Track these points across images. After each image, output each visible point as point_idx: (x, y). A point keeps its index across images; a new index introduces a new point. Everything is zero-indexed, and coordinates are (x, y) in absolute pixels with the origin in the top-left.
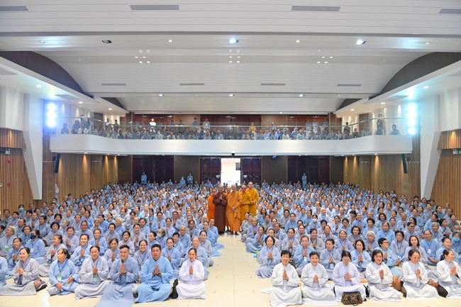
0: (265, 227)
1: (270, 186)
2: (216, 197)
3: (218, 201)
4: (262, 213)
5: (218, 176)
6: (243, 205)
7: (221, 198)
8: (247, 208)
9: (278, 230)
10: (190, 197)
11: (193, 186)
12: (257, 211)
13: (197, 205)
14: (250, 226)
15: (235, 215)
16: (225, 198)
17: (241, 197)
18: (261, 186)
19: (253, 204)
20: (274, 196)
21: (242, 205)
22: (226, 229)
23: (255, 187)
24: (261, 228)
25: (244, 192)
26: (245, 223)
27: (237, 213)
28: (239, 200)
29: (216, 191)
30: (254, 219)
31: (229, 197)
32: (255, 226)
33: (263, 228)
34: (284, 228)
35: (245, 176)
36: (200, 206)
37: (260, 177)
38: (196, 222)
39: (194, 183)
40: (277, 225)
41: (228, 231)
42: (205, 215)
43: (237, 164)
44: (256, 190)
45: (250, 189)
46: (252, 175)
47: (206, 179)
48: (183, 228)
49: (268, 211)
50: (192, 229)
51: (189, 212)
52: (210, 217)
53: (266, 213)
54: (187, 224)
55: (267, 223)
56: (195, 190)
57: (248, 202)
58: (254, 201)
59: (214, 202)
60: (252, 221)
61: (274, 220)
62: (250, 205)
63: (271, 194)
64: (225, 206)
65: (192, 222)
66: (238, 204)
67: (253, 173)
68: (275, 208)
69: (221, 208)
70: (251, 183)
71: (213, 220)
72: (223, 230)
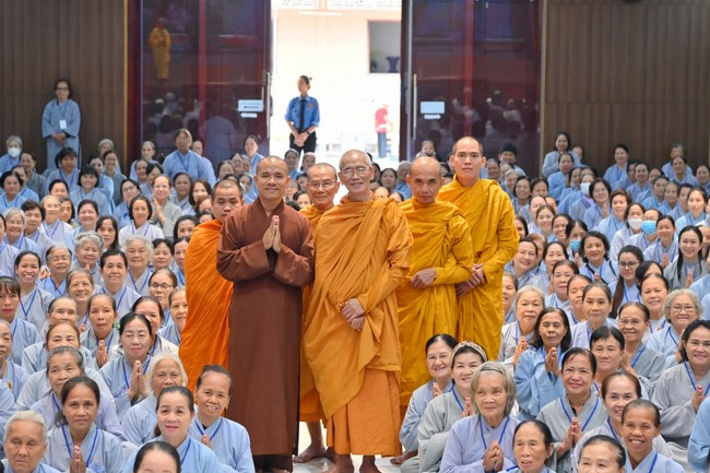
0: (561, 429)
1: (598, 175)
2: (237, 236)
3: (252, 257)
4: (538, 343)
5: (247, 107)
6: (418, 287)
7: (272, 238)
8: (441, 308)
9: (646, 445)
10: (64, 237)
11: (86, 169)
12: (510, 331)
13: (111, 289)
14: (462, 423)
15: (367, 352)
16: (298, 240)
17: (405, 234)
18: (533, 173)
19: (483, 283)
20: (619, 238)
21: (410, 289)
22: (305, 441)
23: (495, 175)
24: (530, 431)
25: (425, 203)
26: (427, 402)
27: (383, 341)
28: (389, 256)
29: (239, 198)
30: (490, 379)
31: (327, 236)
32: (491, 422)
33: (549, 439)
34: (680, 440)
35: (434, 109)
36: (130, 294)
37: (531, 119)
38: (105, 393)
39: (89, 152)
40: (640, 413)
41: (316, 453)
42: (169, 351)
43: (375, 27)
44: (499, 193)
45: (466, 184)
46: (477, 105)
47: (171, 126)
48: (26, 430)
49: (580, 332)
50: (79, 437)
51: (64, 329)
52: (196, 363)
53: (567, 339)
54: (45, 402)
55: (575, 403)
56: (98, 196)
57: (451, 270)
58: (487, 266)
59: (224, 266)
60: (475, 389)
61: (620, 383)
62: (463, 290)
63: (602, 226)
64: (298, 293)
65: (81, 391)
66: (385, 280)
67: (481, 87)
68: (631, 311)
69: (272, 302)
70: (468, 143)
71: (218, 380)
72: (281, 450)
